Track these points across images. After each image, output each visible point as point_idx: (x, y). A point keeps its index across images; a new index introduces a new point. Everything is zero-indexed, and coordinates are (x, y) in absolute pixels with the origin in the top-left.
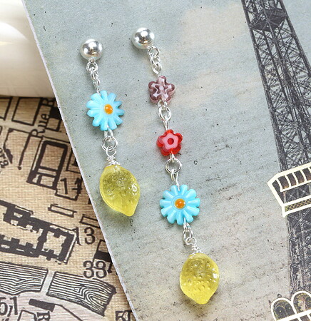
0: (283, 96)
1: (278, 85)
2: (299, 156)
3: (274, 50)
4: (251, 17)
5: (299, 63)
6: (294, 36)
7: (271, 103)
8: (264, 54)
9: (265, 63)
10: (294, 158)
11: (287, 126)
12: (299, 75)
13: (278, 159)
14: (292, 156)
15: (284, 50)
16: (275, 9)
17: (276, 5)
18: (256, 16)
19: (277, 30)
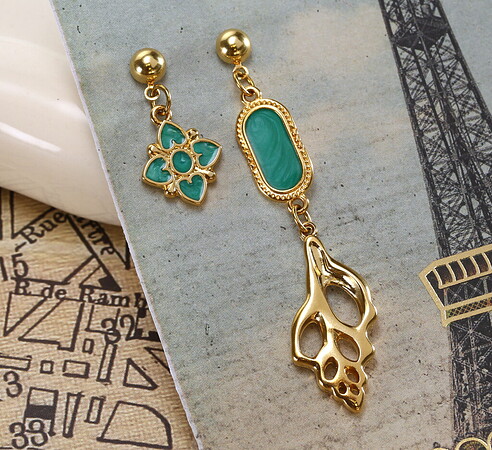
0: (443, 146)
1: (436, 129)
2: (468, 237)
3: (429, 78)
4: (395, 27)
5: (469, 97)
6: (459, 58)
7: (425, 155)
8: (414, 84)
9: (416, 96)
10: (460, 239)
11: (450, 190)
12: (467, 116)
13: (435, 240)
14: (457, 236)
15: (444, 78)
16: (431, 17)
17: (432, 12)
18: (401, 26)
19: (434, 49)
